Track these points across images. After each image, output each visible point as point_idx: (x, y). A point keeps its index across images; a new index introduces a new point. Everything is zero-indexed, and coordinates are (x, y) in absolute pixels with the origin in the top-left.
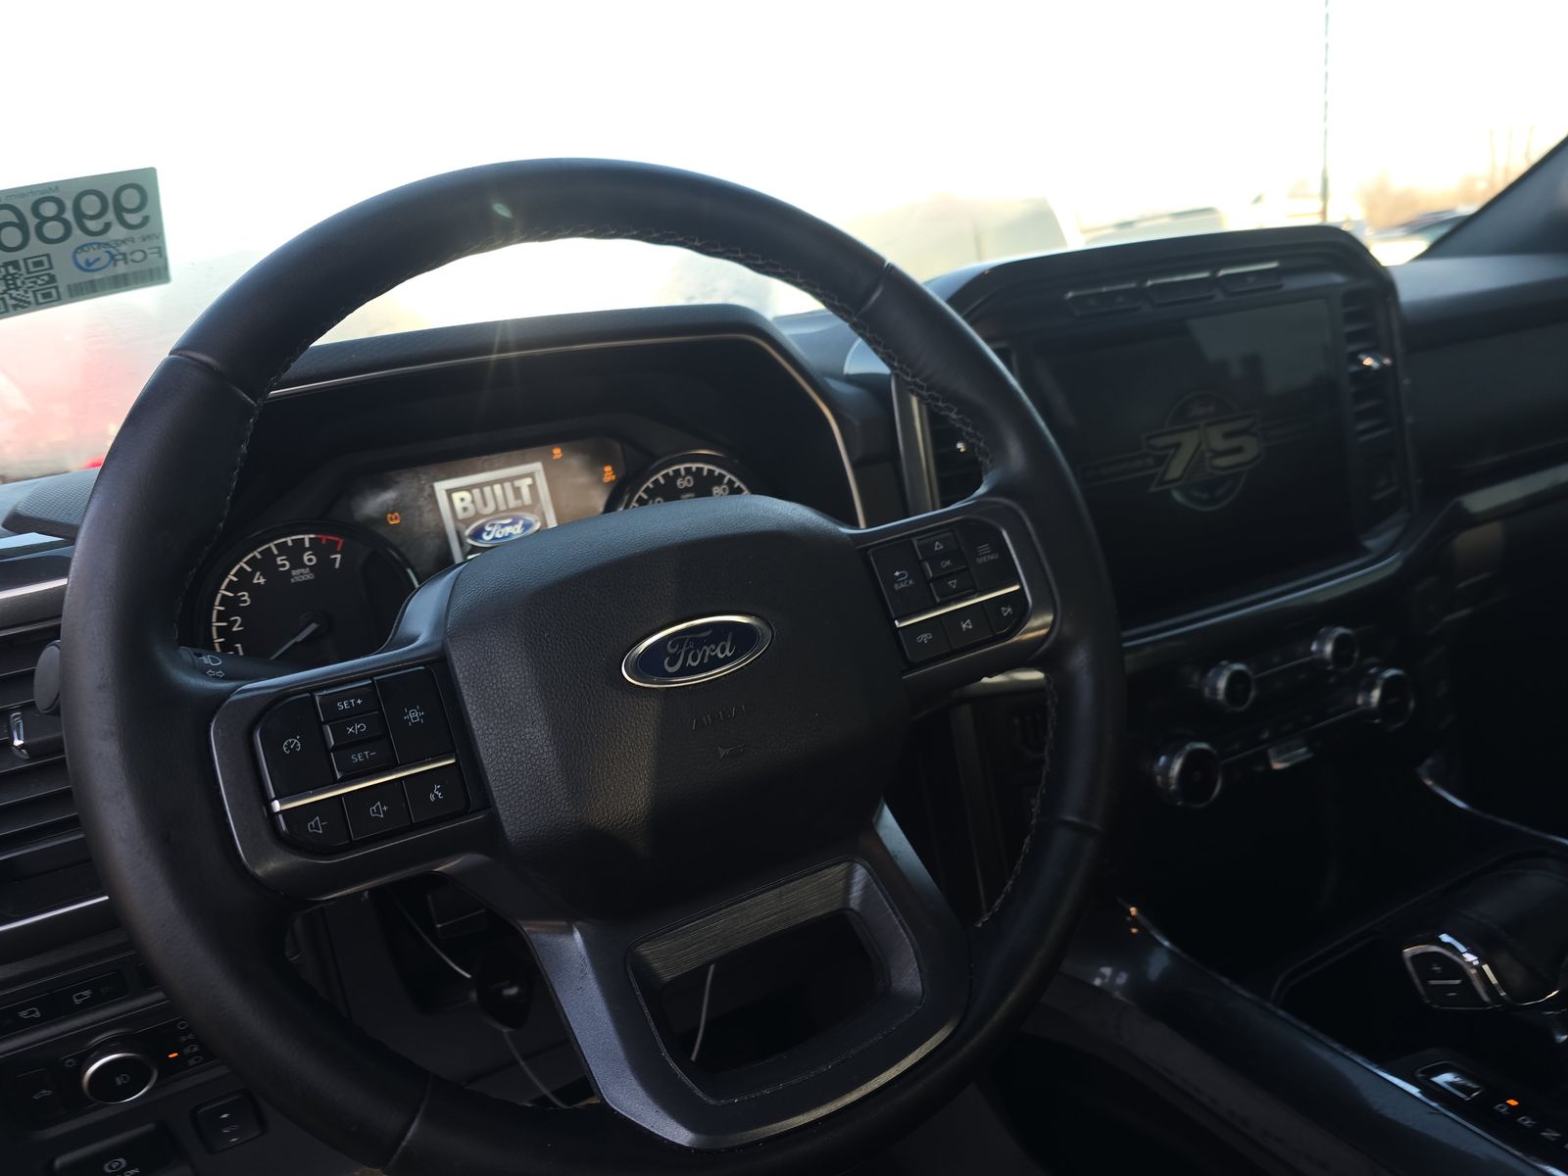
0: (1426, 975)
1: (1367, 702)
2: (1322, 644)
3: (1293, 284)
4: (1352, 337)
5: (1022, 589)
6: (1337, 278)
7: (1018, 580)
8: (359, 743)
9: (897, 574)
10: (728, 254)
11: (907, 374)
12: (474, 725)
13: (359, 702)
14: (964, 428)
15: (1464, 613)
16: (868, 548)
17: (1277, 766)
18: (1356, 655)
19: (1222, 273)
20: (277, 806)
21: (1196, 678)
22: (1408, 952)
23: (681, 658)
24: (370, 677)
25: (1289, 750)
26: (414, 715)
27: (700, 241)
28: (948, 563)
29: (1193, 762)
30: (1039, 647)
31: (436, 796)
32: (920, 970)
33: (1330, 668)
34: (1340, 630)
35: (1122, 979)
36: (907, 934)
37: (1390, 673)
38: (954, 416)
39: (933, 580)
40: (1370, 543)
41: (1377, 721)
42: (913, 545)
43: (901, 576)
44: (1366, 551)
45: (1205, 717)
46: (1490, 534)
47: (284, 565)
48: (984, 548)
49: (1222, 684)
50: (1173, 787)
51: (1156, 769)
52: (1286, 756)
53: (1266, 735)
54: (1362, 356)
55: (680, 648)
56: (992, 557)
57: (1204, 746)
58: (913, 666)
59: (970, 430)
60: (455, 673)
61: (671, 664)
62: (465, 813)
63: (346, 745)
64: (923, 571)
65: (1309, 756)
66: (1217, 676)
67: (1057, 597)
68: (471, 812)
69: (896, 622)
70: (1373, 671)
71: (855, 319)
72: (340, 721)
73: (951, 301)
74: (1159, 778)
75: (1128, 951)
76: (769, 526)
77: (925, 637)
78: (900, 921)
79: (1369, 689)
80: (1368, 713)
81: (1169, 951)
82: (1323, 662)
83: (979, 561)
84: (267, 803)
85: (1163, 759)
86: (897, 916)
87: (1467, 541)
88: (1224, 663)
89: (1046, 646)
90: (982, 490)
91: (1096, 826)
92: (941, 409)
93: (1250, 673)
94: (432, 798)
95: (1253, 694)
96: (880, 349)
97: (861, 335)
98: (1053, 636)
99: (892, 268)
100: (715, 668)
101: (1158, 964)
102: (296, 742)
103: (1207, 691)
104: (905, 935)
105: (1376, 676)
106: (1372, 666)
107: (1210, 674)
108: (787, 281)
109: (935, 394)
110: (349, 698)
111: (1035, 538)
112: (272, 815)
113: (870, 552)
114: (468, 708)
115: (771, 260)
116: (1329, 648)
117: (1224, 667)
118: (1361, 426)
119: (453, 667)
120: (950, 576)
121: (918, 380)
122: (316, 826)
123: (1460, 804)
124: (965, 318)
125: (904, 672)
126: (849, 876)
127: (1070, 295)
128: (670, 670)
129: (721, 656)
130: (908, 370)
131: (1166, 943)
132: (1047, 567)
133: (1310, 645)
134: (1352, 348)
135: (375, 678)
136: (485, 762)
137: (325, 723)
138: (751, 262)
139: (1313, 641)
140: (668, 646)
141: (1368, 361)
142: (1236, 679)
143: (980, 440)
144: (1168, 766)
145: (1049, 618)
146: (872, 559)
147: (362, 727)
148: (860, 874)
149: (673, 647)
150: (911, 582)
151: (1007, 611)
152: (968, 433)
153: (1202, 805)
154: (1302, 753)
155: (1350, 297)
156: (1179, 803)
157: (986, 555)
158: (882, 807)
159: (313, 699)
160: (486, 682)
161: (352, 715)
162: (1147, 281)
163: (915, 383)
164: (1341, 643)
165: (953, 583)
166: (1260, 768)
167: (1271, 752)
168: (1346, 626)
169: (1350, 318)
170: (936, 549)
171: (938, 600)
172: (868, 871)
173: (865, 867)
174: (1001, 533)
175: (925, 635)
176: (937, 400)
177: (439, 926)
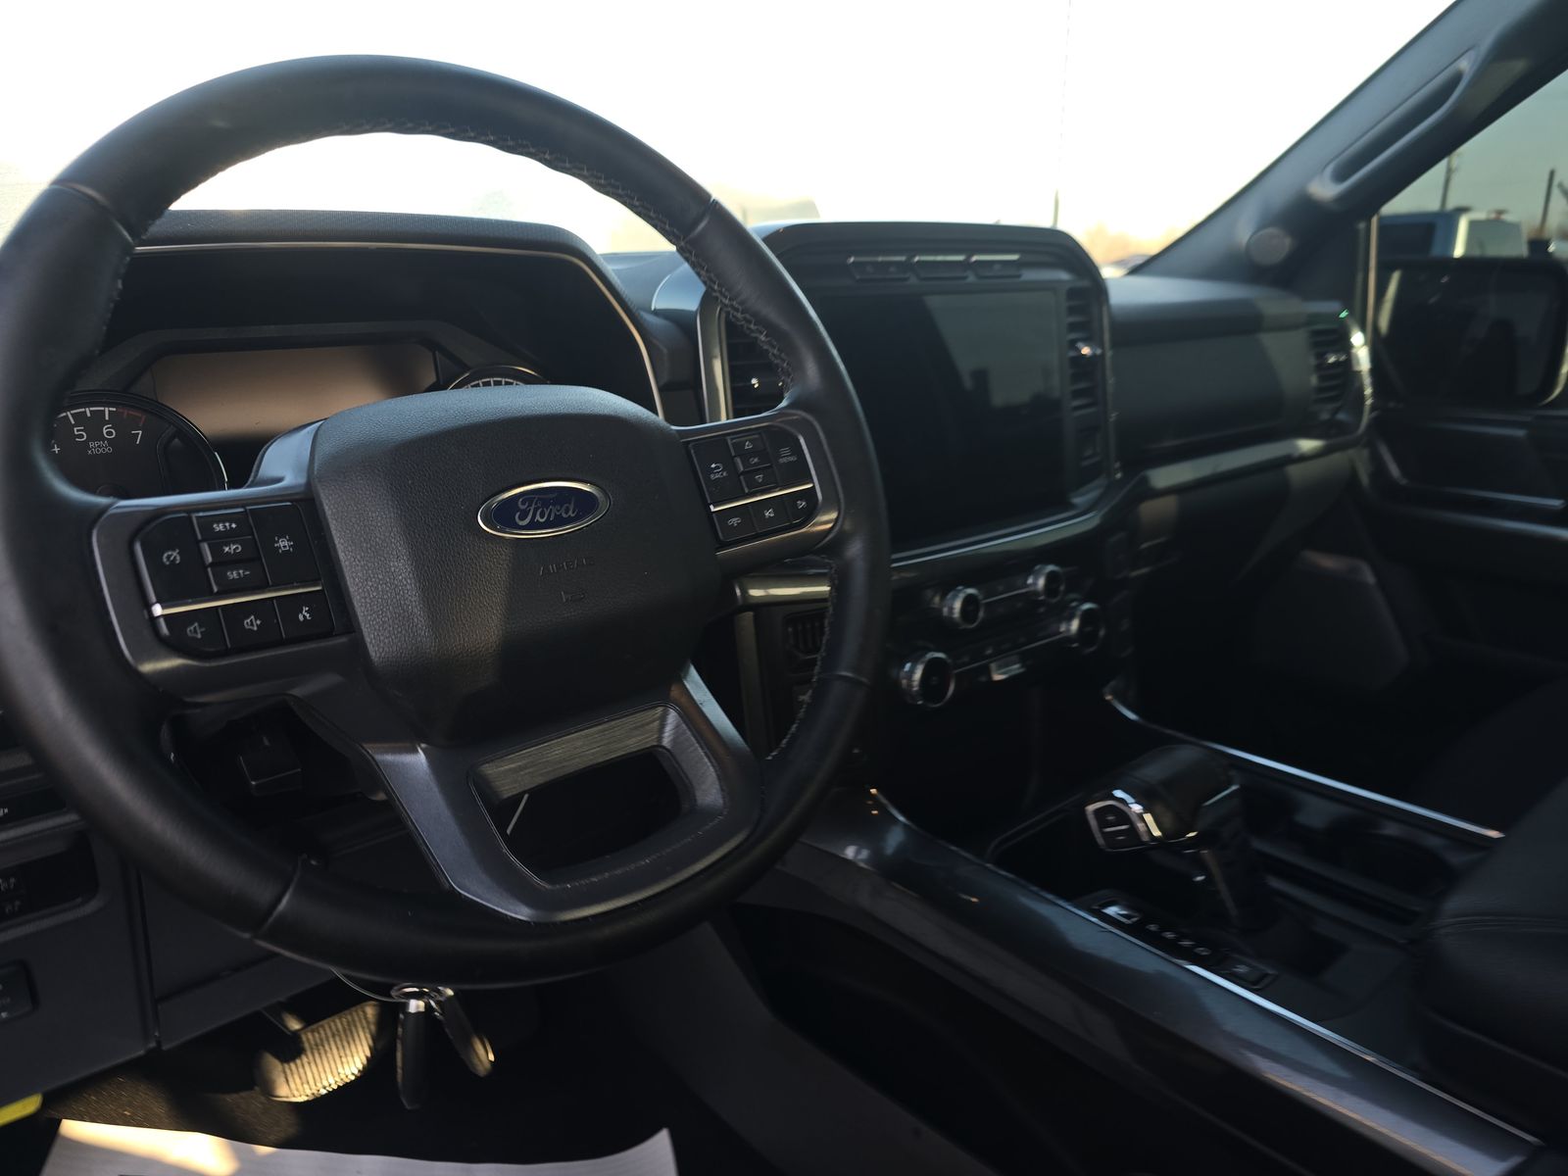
0: (1103, 824)
1: (1068, 630)
2: (1036, 579)
3: (1030, 275)
4: (1073, 327)
5: (814, 487)
6: (1064, 276)
7: (812, 481)
8: (235, 561)
9: (713, 466)
10: (574, 171)
11: (726, 298)
12: (342, 556)
13: (234, 526)
14: (770, 350)
15: (1144, 571)
16: (689, 442)
17: (997, 677)
18: (1062, 588)
19: (975, 258)
20: (158, 610)
21: (937, 599)
22: (1091, 808)
23: (531, 513)
24: (243, 506)
25: (1007, 665)
26: (284, 544)
27: (550, 154)
28: (756, 460)
29: (932, 668)
30: (826, 536)
31: (304, 616)
32: (722, 790)
33: (1042, 598)
34: (1051, 568)
35: (865, 854)
36: (711, 762)
37: (1087, 606)
38: (763, 338)
39: (742, 473)
40: (1077, 500)
41: (1075, 645)
42: (727, 443)
43: (717, 468)
44: (1072, 506)
45: (942, 631)
46: (1167, 506)
47: (81, 436)
48: (785, 451)
49: (958, 605)
50: (915, 689)
51: (902, 674)
52: (1003, 670)
53: (989, 652)
54: (1079, 345)
55: (530, 505)
56: (792, 459)
57: (941, 655)
58: (724, 545)
59: (775, 351)
60: (323, 510)
61: (522, 518)
62: (329, 634)
63: (223, 562)
64: (735, 465)
65: (1022, 670)
66: (955, 597)
67: (841, 496)
68: (336, 635)
69: (712, 507)
70: (1074, 604)
71: (682, 244)
72: (217, 541)
73: (766, 240)
74: (904, 682)
75: (869, 830)
76: (606, 411)
77: (735, 521)
78: (705, 753)
79: (1070, 619)
80: (1069, 639)
81: (905, 825)
82: (1036, 593)
83: (782, 461)
84: (148, 606)
85: (908, 666)
86: (702, 749)
87: (1149, 509)
88: (960, 588)
89: (831, 536)
90: (784, 403)
91: (864, 680)
92: (752, 331)
93: (980, 597)
94: (301, 618)
95: (981, 614)
96: (703, 273)
97: (687, 259)
98: (837, 528)
99: (716, 203)
100: (561, 526)
101: (894, 839)
102: (175, 554)
103: (945, 610)
104: (709, 764)
105: (1075, 608)
106: (1073, 601)
107: (949, 596)
108: (624, 203)
109: (748, 316)
110: (224, 522)
111: (826, 447)
112: (153, 619)
113: (690, 446)
114: (336, 542)
115: (612, 181)
116: (1041, 582)
117: (960, 591)
118: (1076, 403)
119: (322, 505)
120: (757, 472)
121: (735, 303)
122: (195, 631)
123: (1132, 716)
124: (778, 257)
125: (718, 550)
126: (663, 719)
127: (852, 259)
128: (522, 523)
129: (564, 515)
130: (727, 293)
131: (901, 818)
132: (834, 471)
133: (1026, 580)
134: (1073, 336)
135: (248, 508)
136: (351, 589)
137: (203, 540)
138: (595, 180)
139: (1030, 574)
140: (520, 503)
141: (1086, 351)
142: (969, 601)
143: (784, 361)
144: (912, 671)
145: (833, 515)
146: (692, 451)
147: (237, 548)
148: (672, 717)
149: (523, 503)
150: (725, 474)
151: (802, 504)
152: (773, 354)
153: (938, 705)
154: (1016, 668)
155: (1073, 293)
156: (920, 702)
157: (786, 457)
158: (689, 667)
159: (190, 519)
160: (353, 520)
161: (228, 537)
162: (914, 256)
163: (732, 306)
164: (1051, 578)
165: (759, 478)
166: (983, 679)
167: (993, 666)
168: (1056, 564)
169: (1072, 311)
170: (746, 448)
171: (747, 491)
172: (679, 714)
173: (676, 711)
174: (798, 440)
175: (734, 519)
176: (750, 322)
177: (253, 783)
